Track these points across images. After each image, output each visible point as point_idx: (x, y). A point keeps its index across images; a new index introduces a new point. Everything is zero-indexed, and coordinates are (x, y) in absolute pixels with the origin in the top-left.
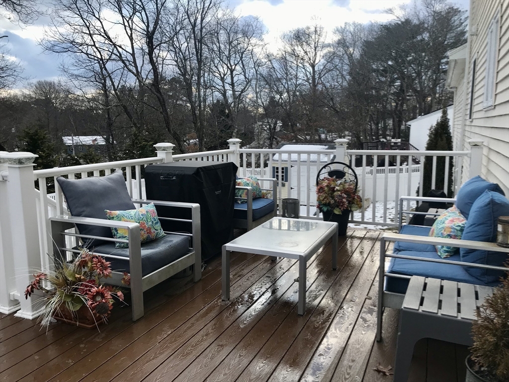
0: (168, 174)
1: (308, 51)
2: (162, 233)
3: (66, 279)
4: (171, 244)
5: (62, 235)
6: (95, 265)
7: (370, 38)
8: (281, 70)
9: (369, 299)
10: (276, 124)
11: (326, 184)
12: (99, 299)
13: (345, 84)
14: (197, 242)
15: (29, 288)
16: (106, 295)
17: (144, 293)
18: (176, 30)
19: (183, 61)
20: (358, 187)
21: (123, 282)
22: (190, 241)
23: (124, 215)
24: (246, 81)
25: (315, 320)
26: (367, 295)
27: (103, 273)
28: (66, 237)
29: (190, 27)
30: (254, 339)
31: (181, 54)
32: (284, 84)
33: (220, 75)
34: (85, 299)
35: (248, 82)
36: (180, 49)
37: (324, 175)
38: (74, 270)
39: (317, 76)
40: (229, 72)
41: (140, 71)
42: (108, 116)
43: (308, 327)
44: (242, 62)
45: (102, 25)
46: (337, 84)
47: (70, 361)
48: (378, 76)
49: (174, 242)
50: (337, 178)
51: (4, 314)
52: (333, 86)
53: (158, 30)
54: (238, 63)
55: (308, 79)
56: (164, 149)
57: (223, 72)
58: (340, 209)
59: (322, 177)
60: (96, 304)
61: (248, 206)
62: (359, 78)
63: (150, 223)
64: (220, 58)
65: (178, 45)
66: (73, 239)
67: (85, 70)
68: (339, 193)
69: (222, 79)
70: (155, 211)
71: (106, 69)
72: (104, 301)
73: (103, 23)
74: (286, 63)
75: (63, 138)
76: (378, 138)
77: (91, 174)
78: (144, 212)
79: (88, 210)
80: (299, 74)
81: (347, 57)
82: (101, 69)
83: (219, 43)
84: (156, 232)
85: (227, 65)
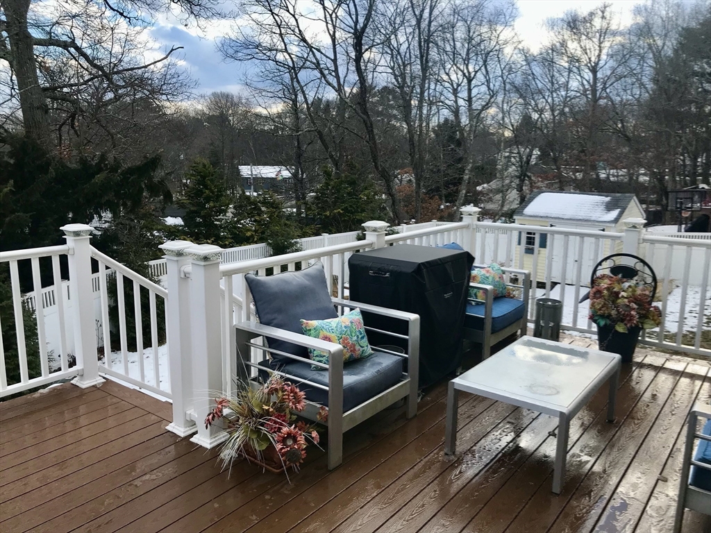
0: (379, 269)
1: (588, 47)
2: (369, 350)
3: (251, 410)
4: (379, 368)
5: (247, 345)
6: (287, 397)
7: (693, 24)
8: (544, 77)
9: (663, 481)
10: (530, 155)
11: (606, 286)
12: (290, 442)
14: (414, 365)
15: (210, 417)
16: (299, 439)
17: (343, 434)
18: (395, 23)
19: (402, 67)
20: (657, 291)
21: (318, 417)
22: (404, 364)
23: (323, 327)
24: (490, 94)
25: (578, 506)
26: (660, 474)
27: (296, 406)
28: (252, 348)
29: (414, 22)
30: (487, 523)
31: (399, 57)
32: (546, 97)
33: (452, 85)
34: (273, 437)
35: (493, 94)
36: (398, 51)
37: (605, 270)
38: (262, 399)
39: (599, 86)
40: (465, 80)
41: (342, 83)
42: (298, 144)
43: (567, 515)
44: (486, 67)
45: (297, 23)
46: (631, 97)
47: (254, 517)
48: (702, 84)
49: (384, 365)
50: (623, 277)
51: (180, 437)
52: (624, 101)
53: (371, 25)
54: (480, 69)
55: (585, 90)
56: (375, 230)
57: (457, 81)
58: (626, 325)
59: (599, 273)
60: (286, 450)
61: (486, 312)
62: (669, 86)
63: (355, 338)
64: (453, 61)
65: (395, 46)
66: (260, 353)
67: (272, 81)
68: (626, 300)
69: (455, 92)
70: (362, 321)
71: (298, 82)
72: (296, 447)
73: (299, 21)
74: (553, 66)
75: (240, 167)
76: (694, 182)
77: (284, 268)
78: (348, 323)
79: (279, 318)
80: (571, 84)
81: (651, 56)
82: (292, 79)
83: (454, 41)
84: (362, 349)
85: (462, 71)
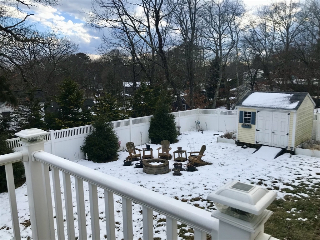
8: (262, 33)
10: (256, 73)
13: (315, 41)
39: (290, 36)
55: (283, 39)
74: (265, 27)
80: (275, 35)
